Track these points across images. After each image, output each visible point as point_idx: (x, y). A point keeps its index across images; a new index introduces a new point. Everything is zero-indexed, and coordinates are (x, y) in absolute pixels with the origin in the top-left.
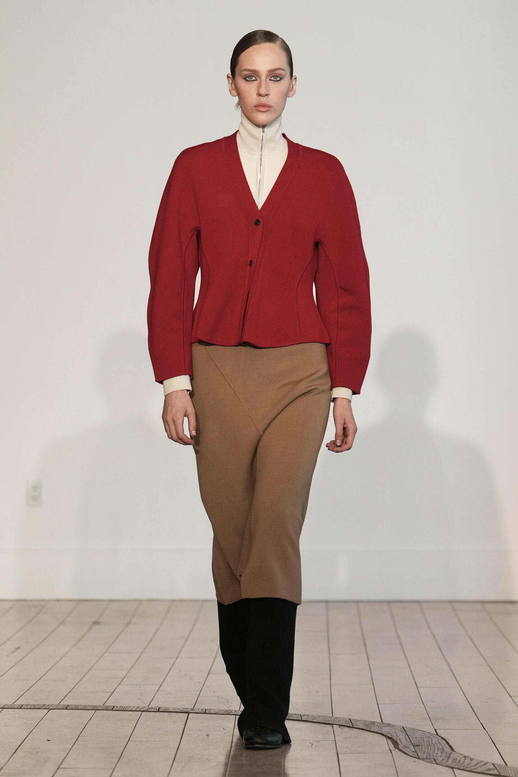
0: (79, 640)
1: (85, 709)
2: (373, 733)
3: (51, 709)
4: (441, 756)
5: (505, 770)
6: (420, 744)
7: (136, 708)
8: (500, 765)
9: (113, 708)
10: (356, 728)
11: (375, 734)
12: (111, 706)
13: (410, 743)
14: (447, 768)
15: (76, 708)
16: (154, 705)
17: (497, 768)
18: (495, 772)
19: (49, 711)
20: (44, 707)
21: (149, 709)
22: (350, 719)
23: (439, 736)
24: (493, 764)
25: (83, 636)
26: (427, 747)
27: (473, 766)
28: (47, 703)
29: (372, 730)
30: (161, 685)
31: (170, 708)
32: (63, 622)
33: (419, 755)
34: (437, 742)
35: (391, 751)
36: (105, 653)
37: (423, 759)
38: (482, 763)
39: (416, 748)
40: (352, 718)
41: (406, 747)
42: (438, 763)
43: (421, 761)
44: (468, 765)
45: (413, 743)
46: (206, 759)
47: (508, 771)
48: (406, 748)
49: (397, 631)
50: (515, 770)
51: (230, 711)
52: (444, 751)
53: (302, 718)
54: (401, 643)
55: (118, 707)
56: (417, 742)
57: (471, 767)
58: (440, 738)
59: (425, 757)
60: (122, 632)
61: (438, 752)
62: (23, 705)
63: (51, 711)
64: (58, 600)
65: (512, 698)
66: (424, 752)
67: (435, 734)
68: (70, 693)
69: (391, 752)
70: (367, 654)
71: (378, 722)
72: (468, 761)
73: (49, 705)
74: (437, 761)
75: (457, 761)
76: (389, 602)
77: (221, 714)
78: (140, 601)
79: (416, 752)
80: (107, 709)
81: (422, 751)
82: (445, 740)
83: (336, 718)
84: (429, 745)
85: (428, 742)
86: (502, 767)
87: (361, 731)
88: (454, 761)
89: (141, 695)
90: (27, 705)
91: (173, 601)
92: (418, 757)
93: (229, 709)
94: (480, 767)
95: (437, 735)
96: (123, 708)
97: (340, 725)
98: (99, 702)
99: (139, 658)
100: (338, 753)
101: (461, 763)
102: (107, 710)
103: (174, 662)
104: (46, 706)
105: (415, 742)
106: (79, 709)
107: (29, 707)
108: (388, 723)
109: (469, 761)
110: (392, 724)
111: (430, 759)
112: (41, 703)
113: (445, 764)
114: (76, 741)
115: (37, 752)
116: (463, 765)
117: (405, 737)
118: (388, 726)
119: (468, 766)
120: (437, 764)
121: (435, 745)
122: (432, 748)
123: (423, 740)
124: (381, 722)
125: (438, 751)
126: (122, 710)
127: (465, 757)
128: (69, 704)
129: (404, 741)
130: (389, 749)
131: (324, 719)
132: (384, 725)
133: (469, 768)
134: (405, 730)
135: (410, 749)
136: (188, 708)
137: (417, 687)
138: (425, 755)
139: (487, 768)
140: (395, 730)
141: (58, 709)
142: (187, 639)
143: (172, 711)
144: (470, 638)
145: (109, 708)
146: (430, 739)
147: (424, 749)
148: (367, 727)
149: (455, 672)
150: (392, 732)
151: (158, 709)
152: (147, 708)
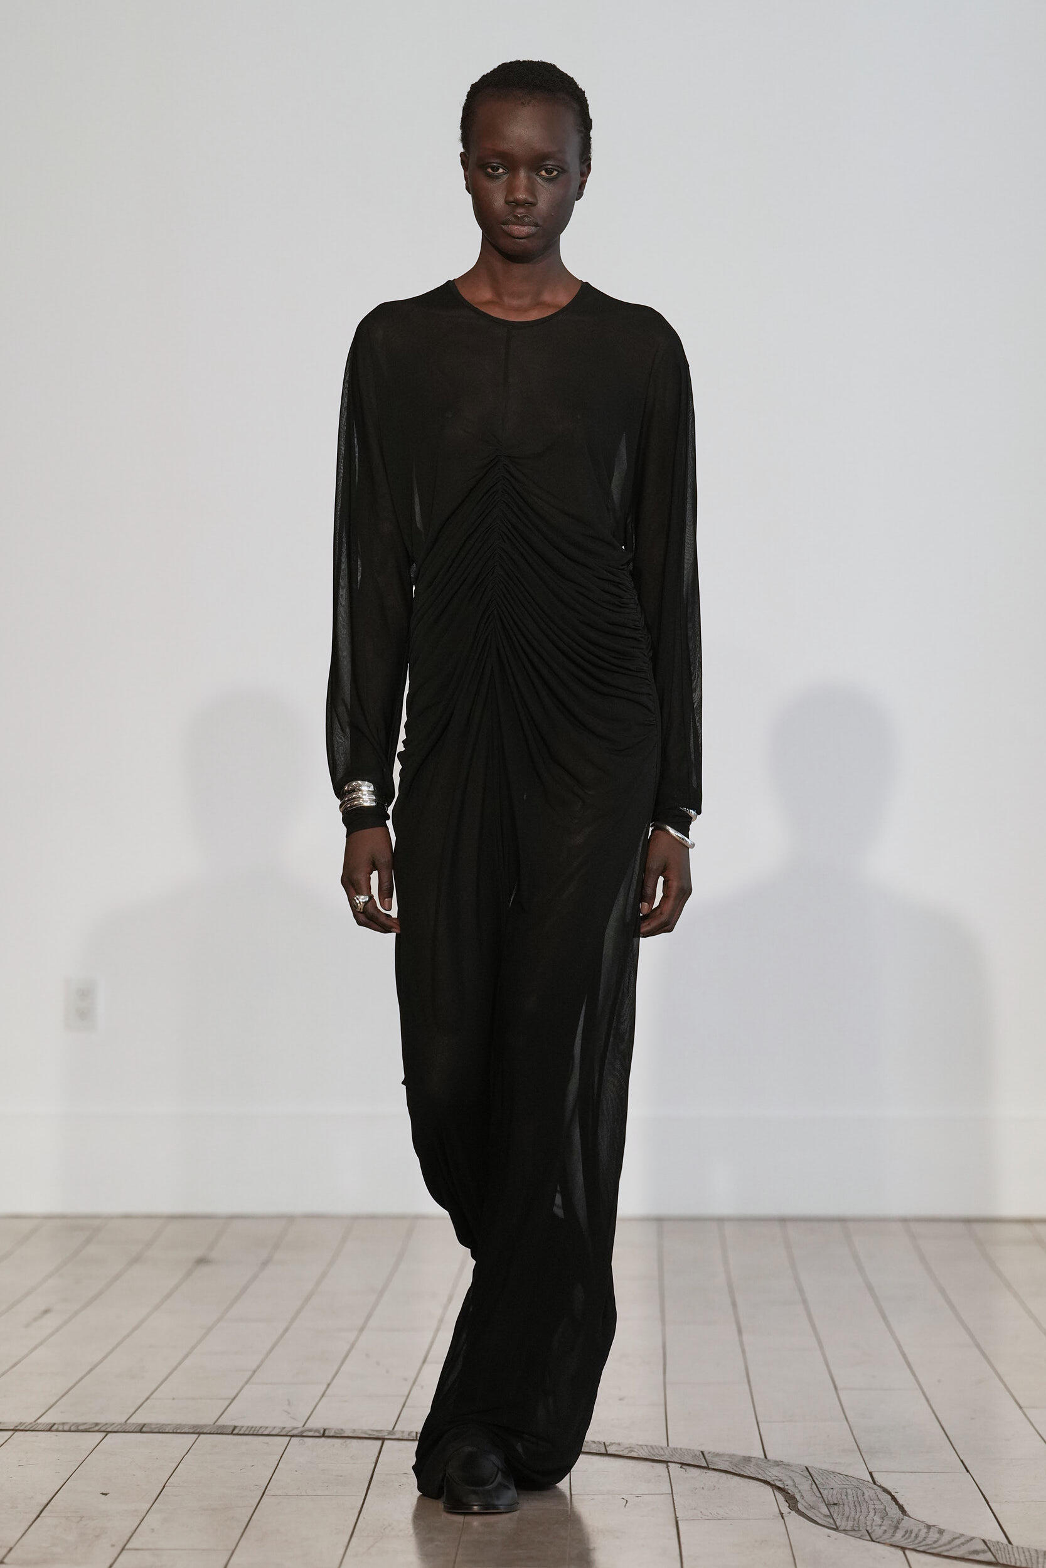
0: (168, 1296)
1: (177, 1431)
2: (747, 1480)
3: (110, 1432)
4: (881, 1525)
5: (1006, 1553)
6: (841, 1502)
7: (280, 1430)
8: (998, 1542)
9: (234, 1430)
10: (714, 1469)
11: (751, 1481)
12: (231, 1426)
13: (821, 1499)
14: (893, 1549)
15: (161, 1430)
16: (316, 1423)
17: (993, 1548)
18: (988, 1557)
19: (107, 1435)
20: (97, 1428)
21: (306, 1431)
22: (702, 1452)
23: (879, 1486)
24: (983, 1540)
25: (176, 1288)
26: (853, 1508)
27: (944, 1545)
28: (102, 1419)
29: (745, 1474)
30: (329, 1385)
31: (347, 1431)
32: (136, 1260)
33: (838, 1524)
34: (875, 1497)
35: (782, 1514)
36: (219, 1320)
37: (845, 1530)
38: (962, 1540)
39: (832, 1509)
40: (706, 1449)
41: (812, 1507)
42: (874, 1539)
43: (841, 1535)
44: (935, 1542)
45: (826, 1499)
47: (1014, 1555)
48: (813, 1510)
49: (797, 1281)
50: (1027, 1554)
52: (887, 1515)
53: (608, 1448)
54: (805, 1302)
55: (243, 1427)
56: (834, 1497)
57: (940, 1546)
58: (879, 1490)
60: (255, 1277)
61: (875, 1518)
62: (55, 1424)
63: (110, 1435)
64: (127, 1217)
65: (1025, 1409)
66: (848, 1518)
67: (871, 1481)
68: (148, 1401)
69: (783, 1518)
70: (738, 1322)
71: (759, 1458)
72: (934, 1535)
73: (106, 1424)
74: (872, 1535)
75: (913, 1535)
76: (783, 1220)
78: (290, 1218)
79: (831, 1516)
80: (221, 1431)
81: (843, 1514)
82: (889, 1493)
83: (675, 1449)
84: (857, 1504)
85: (856, 1499)
86: (1001, 1547)
87: (723, 1474)
88: (908, 1534)
89: (289, 1404)
90: (63, 1424)
91: (356, 1218)
92: (835, 1527)
94: (959, 1546)
95: (874, 1483)
96: (253, 1429)
97: (682, 1464)
98: (206, 1418)
99: (286, 1330)
100: (678, 1519)
101: (920, 1539)
102: (222, 1434)
103: (357, 1338)
104: (100, 1426)
106: (167, 1431)
107: (66, 1428)
108: (778, 1460)
109: (937, 1535)
110: (785, 1461)
111: (859, 1530)
112: (91, 1419)
113: (888, 1541)
114: (159, 1495)
115: (82, 1517)
116: (924, 1543)
117: (811, 1488)
118: (778, 1465)
119: (935, 1546)
120: (873, 1541)
121: (870, 1502)
122: (864, 1509)
123: (847, 1492)
124: (763, 1457)
125: (875, 1515)
126: (251, 1432)
127: (929, 1527)
128: (144, 1422)
129: (808, 1495)
130: (779, 1511)
131: (651, 1451)
132: (769, 1463)
133: (935, 1548)
134: (810, 1473)
135: (821, 1510)
136: (382, 1429)
137: (836, 1388)
138: (850, 1523)
139: (972, 1549)
140: (792, 1474)
141: (124, 1432)
142: (381, 1293)
143: (350, 1435)
144: (942, 1291)
145: (225, 1431)
146: (859, 1492)
147: (847, 1513)
148: (735, 1468)
149: (911, 1359)
150: (784, 1478)
151: (322, 1432)
152: (300, 1430)
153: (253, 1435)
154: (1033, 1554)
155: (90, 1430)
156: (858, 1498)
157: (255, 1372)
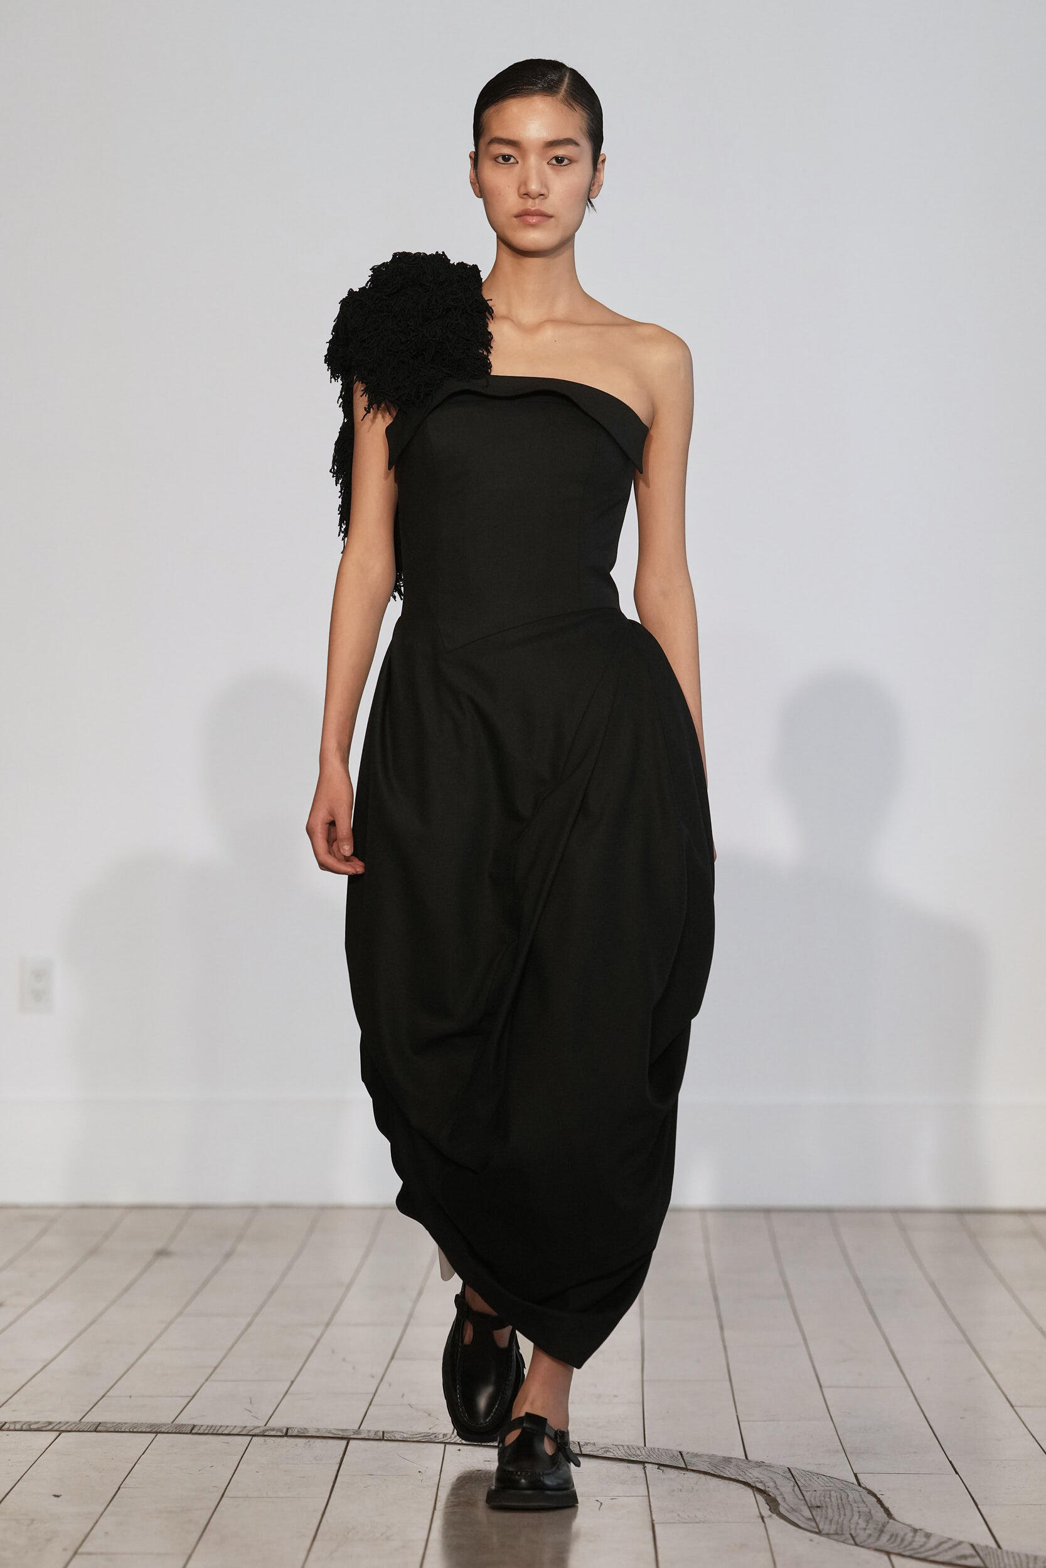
0: (127, 1289)
1: (134, 1430)
2: (726, 1481)
3: (64, 1431)
4: (865, 1529)
5: (996, 1557)
6: (824, 1505)
7: (240, 1429)
8: (987, 1547)
9: (193, 1429)
10: (693, 1471)
11: (731, 1482)
12: (190, 1425)
13: (803, 1502)
14: (877, 1554)
15: (117, 1429)
16: (278, 1422)
17: (981, 1554)
18: (976, 1562)
19: (59, 1435)
20: (50, 1427)
21: (267, 1430)
22: (680, 1452)
23: (864, 1488)
24: (972, 1545)
25: (135, 1281)
26: (836, 1513)
27: (931, 1549)
28: (56, 1418)
29: (725, 1476)
30: (292, 1382)
31: (309, 1430)
32: (94, 1251)
33: (821, 1527)
34: (860, 1500)
35: (762, 1518)
36: (180, 1314)
37: (828, 1534)
38: (950, 1544)
39: (814, 1513)
40: (684, 1450)
41: (793, 1510)
42: (858, 1542)
43: (824, 1539)
44: (921, 1546)
45: (808, 1502)
46: (382, 1534)
47: (1003, 1559)
48: (796, 1514)
49: (782, 1274)
50: (1017, 1558)
51: (434, 1436)
52: (872, 1518)
53: (582, 1449)
54: (789, 1296)
55: (202, 1426)
56: (817, 1500)
57: (926, 1551)
58: (864, 1492)
59: (832, 1531)
60: (215, 1271)
61: (860, 1521)
62: (6, 1423)
63: (63, 1434)
64: (84, 1207)
65: (1015, 1408)
66: (831, 1521)
67: (856, 1483)
68: (104, 1398)
69: (763, 1521)
70: (719, 1317)
71: (740, 1459)
72: (920, 1539)
73: (60, 1423)
74: (857, 1539)
75: (899, 1539)
76: (768, 1211)
77: (414, 1441)
78: (255, 1208)
79: (814, 1520)
80: (179, 1430)
81: (826, 1518)
82: (875, 1496)
83: (653, 1449)
84: (841, 1507)
85: (840, 1501)
86: (990, 1551)
87: (702, 1476)
88: (894, 1538)
89: (251, 1402)
90: (15, 1422)
91: (323, 1208)
92: (817, 1530)
93: (431, 1431)
94: (946, 1551)
95: (859, 1485)
96: (213, 1428)
97: (660, 1465)
98: (165, 1418)
99: (249, 1325)
100: (654, 1522)
101: (906, 1543)
102: (180, 1433)
103: (322, 1335)
104: (53, 1425)
105: (812, 1499)
106: (123, 1430)
107: (18, 1427)
108: (759, 1461)
109: (924, 1539)
110: (767, 1462)
111: (842, 1534)
112: (43, 1418)
113: (872, 1545)
114: (113, 1498)
115: (33, 1520)
116: (910, 1547)
117: (793, 1490)
118: (760, 1466)
119: (922, 1549)
120: (856, 1544)
121: (855, 1505)
122: (848, 1513)
123: (830, 1495)
124: (744, 1457)
125: (859, 1518)
126: (211, 1432)
127: (915, 1531)
128: (99, 1421)
129: (790, 1498)
130: (758, 1514)
131: (628, 1451)
132: (750, 1463)
133: (922, 1553)
134: (792, 1475)
135: (803, 1514)
136: (347, 1428)
137: (820, 1386)
138: (834, 1527)
139: (960, 1554)
140: (773, 1476)
141: (79, 1431)
142: (349, 1287)
143: (314, 1435)
144: (933, 1285)
145: (184, 1430)
146: (843, 1494)
147: (830, 1514)
148: (714, 1469)
149: (899, 1357)
150: (765, 1479)
151: (284, 1431)
152: (262, 1429)
153: (213, 1434)
154: (1024, 1559)
155: (44, 1429)
156: (842, 1500)
157: (216, 1368)
